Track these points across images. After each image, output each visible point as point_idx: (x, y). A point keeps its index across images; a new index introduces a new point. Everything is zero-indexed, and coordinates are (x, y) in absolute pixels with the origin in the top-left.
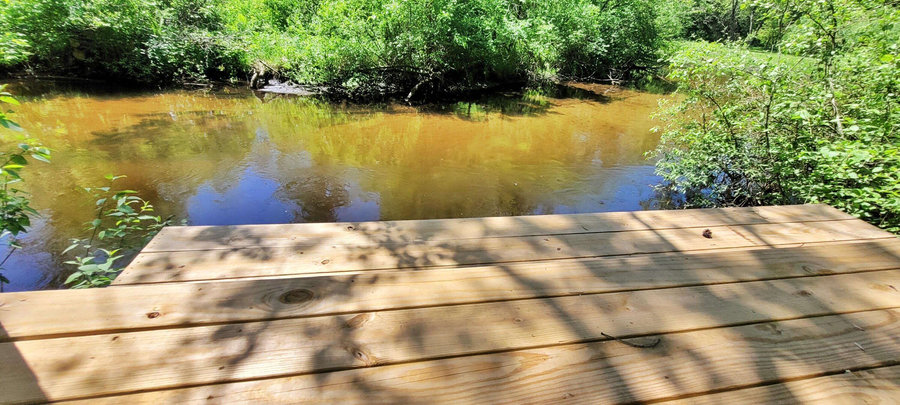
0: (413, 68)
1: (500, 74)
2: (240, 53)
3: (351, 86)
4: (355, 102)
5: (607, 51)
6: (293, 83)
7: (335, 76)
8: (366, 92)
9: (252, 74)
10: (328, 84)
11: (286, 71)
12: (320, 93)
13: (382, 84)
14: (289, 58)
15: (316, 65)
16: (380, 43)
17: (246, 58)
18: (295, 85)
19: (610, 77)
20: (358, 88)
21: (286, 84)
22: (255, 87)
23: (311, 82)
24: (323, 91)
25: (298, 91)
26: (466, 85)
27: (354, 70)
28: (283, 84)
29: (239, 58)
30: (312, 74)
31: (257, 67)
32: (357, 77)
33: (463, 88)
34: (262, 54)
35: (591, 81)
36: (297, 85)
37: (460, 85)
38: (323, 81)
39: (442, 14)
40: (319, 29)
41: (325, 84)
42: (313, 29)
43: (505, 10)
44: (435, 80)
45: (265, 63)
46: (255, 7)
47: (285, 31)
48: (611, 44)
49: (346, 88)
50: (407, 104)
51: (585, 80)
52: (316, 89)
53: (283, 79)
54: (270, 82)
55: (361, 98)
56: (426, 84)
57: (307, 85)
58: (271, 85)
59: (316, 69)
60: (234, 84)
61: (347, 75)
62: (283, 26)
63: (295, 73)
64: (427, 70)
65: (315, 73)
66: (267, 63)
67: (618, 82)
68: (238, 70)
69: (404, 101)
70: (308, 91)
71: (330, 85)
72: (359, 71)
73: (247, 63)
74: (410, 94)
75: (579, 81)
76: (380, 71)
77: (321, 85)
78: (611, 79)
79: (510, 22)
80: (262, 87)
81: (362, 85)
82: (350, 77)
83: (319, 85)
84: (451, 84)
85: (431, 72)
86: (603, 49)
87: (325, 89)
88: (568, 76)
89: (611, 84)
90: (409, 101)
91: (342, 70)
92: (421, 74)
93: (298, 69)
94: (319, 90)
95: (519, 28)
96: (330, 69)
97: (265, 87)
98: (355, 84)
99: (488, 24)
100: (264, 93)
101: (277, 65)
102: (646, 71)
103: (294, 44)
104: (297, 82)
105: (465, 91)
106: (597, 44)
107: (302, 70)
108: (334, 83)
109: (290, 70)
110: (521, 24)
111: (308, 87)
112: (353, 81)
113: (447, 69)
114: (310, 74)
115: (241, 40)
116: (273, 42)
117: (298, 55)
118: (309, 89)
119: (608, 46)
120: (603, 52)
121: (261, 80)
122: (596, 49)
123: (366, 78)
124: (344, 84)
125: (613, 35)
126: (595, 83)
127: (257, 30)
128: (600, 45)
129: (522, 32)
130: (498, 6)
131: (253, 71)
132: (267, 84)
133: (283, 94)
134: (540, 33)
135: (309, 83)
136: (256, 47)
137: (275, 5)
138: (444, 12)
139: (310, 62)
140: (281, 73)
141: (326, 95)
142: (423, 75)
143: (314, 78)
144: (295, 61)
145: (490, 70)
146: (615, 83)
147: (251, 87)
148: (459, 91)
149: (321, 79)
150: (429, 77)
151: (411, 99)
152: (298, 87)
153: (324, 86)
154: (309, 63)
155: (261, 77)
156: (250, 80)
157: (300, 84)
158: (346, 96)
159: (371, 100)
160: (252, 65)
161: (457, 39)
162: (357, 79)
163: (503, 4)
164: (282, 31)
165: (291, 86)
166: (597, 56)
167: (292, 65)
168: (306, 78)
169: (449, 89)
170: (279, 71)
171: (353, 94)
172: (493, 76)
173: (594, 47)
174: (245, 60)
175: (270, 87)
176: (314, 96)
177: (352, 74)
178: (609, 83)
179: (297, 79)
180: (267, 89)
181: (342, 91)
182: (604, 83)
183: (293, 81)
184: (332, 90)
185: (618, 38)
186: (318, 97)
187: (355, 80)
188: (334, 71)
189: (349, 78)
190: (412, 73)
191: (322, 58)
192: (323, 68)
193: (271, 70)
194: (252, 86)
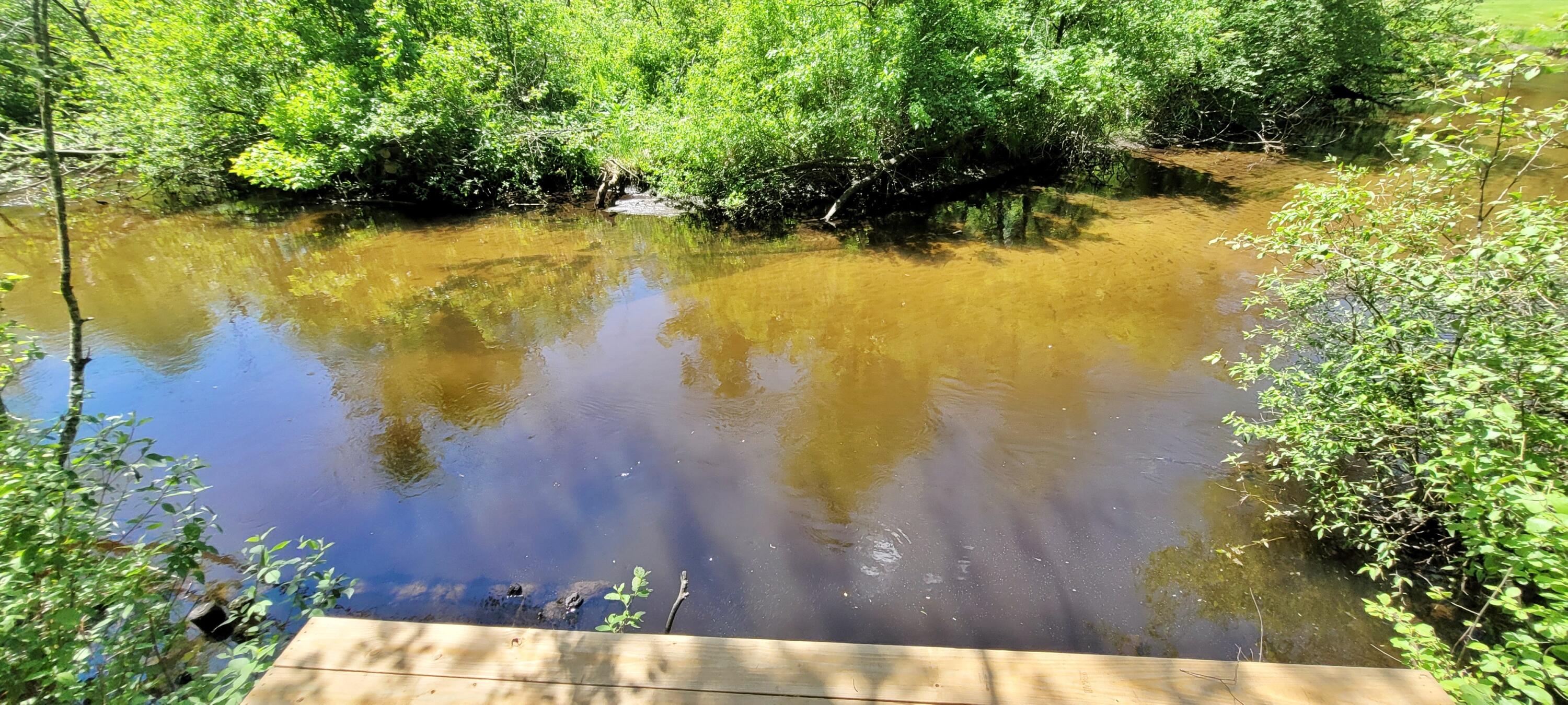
0: (842, 160)
2: (587, 149)
3: (730, 206)
5: (1255, 84)
9: (600, 182)
11: (649, 172)
12: (693, 210)
17: (595, 156)
18: (658, 196)
19: (1261, 137)
20: (743, 208)
21: (646, 195)
22: (601, 205)
24: (696, 208)
25: (661, 207)
26: (944, 177)
28: (642, 196)
29: (585, 156)
31: (608, 170)
32: (743, 186)
33: (935, 184)
34: (617, 146)
37: (932, 178)
41: (702, 194)
45: (620, 163)
48: (1265, 69)
51: (1202, 145)
52: (687, 204)
53: (643, 188)
54: (625, 193)
58: (626, 199)
60: (577, 198)
66: (623, 162)
67: (1278, 148)
68: (584, 173)
69: (822, 223)
73: (596, 163)
74: (833, 209)
75: (1188, 148)
78: (1264, 141)
79: (1032, 56)
80: (612, 203)
85: (876, 162)
86: (1248, 80)
87: (701, 202)
88: (1167, 135)
89: (1263, 151)
90: (831, 221)
92: (857, 166)
94: (692, 205)
95: (1049, 66)
97: (617, 203)
98: (737, 201)
100: (614, 213)
101: (637, 164)
106: (1234, 70)
109: (652, 174)
110: (1054, 58)
111: (678, 199)
112: (734, 198)
116: (634, 126)
118: (678, 204)
119: (1260, 72)
120: (1247, 86)
122: (1230, 82)
125: (1271, 51)
128: (1240, 73)
129: (1055, 73)
131: (602, 177)
132: (620, 197)
133: (640, 214)
134: (1090, 73)
135: (678, 195)
136: (609, 137)
140: (641, 177)
141: (701, 212)
143: (684, 188)
146: (1272, 150)
147: (596, 205)
149: (694, 187)
155: (612, 186)
156: (596, 192)
158: (727, 219)
160: (602, 166)
164: (649, 105)
165: (652, 199)
166: (1233, 95)
168: (673, 188)
169: (910, 188)
170: (639, 174)
171: (738, 215)
173: (1227, 77)
174: (594, 159)
175: (625, 202)
178: (1259, 149)
180: (619, 206)
182: (1248, 149)
183: (656, 189)
185: (1282, 56)
187: (737, 195)
193: (628, 174)
194: (597, 203)
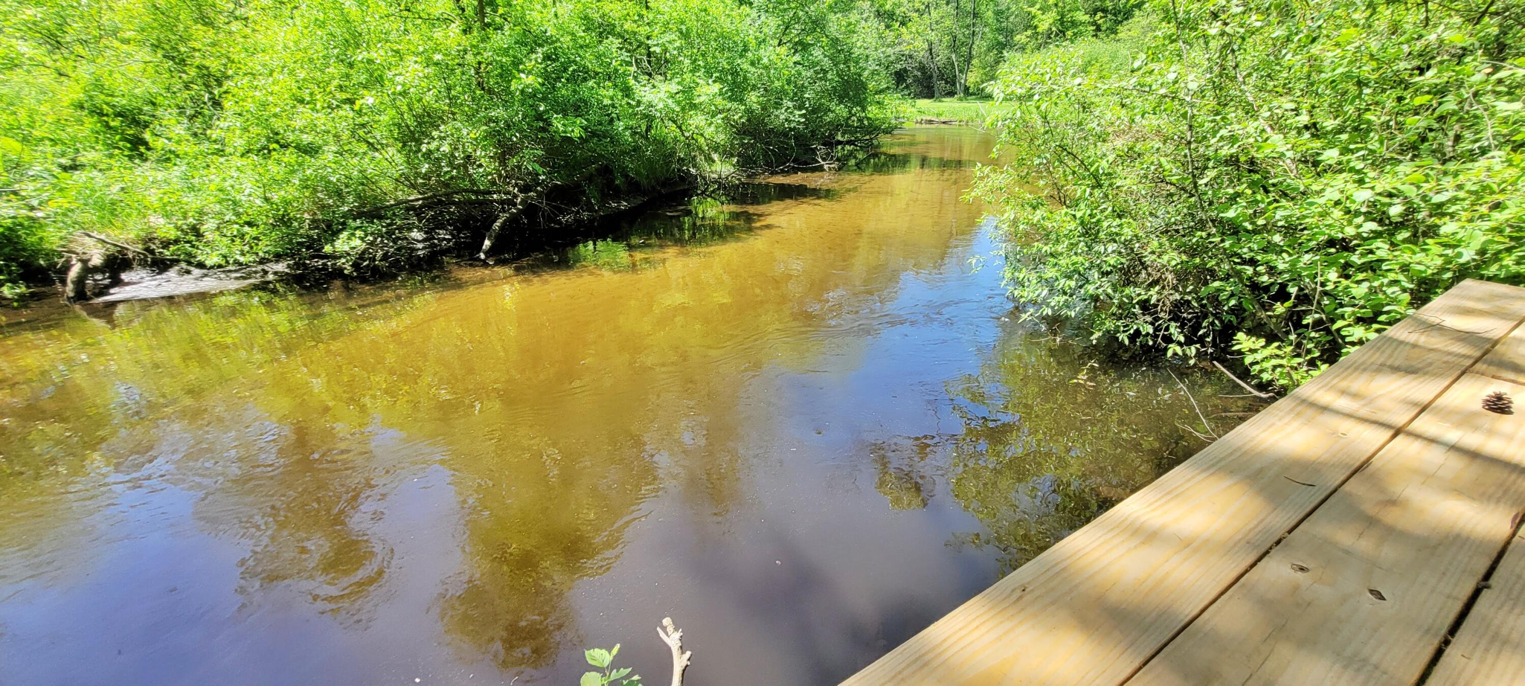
0: (476, 193)
1: (644, 182)
2: (21, 225)
3: (347, 248)
4: (364, 281)
5: (803, 120)
6: (192, 269)
7: (301, 236)
8: (385, 257)
9: (67, 267)
10: (287, 255)
11: (166, 244)
12: (271, 277)
13: (416, 234)
14: (167, 215)
15: (245, 218)
16: (394, 154)
17: (40, 234)
18: (197, 272)
19: (820, 160)
20: (363, 252)
21: (172, 273)
22: (81, 295)
23: (242, 259)
24: (275, 273)
25: (209, 284)
26: (590, 208)
27: (345, 216)
28: (164, 276)
29: (19, 237)
30: (238, 240)
31: (79, 250)
32: (356, 228)
33: (585, 215)
34: (89, 216)
35: (795, 171)
36: (205, 271)
37: (578, 211)
38: (273, 250)
39: (520, 79)
40: (239, 142)
41: (278, 257)
42: (221, 141)
43: (628, 68)
44: (530, 210)
45: (103, 237)
46: (50, 120)
47: (146, 160)
48: (807, 109)
49: (333, 257)
50: (485, 264)
51: (782, 171)
52: (256, 272)
53: (160, 265)
54: (125, 276)
55: (375, 270)
56: (513, 220)
57: (230, 268)
58: (128, 284)
59: (247, 229)
60: (17, 301)
61: (331, 230)
62: (137, 149)
63: (193, 246)
64: (508, 193)
65: (247, 238)
66: (108, 236)
67: (834, 166)
68: (21, 265)
69: (479, 259)
70: (236, 278)
71: (292, 256)
72: (360, 215)
73: (46, 246)
74: (487, 243)
75: (773, 173)
76: (410, 208)
77: (269, 261)
78: (822, 163)
79: (643, 88)
80: (103, 291)
81: (372, 243)
82: (340, 231)
83: (263, 261)
84: (562, 212)
85: (515, 196)
86: (797, 116)
87: (281, 267)
88: (752, 168)
89: (824, 170)
90: (487, 257)
91: (313, 221)
92: (495, 201)
93: (199, 235)
94: (266, 272)
95: (662, 95)
96: (284, 223)
97: (112, 291)
98: (356, 242)
99: (607, 94)
100: (113, 304)
101: (138, 236)
102: (856, 146)
103: (176, 183)
104: (201, 265)
105: (591, 220)
106: (786, 110)
107: (209, 236)
108: (299, 250)
109: (176, 241)
110: (663, 89)
111: (236, 271)
112: (349, 239)
113: (547, 186)
114: (233, 241)
115: (15, 193)
116: (115, 188)
117: (192, 202)
118: (238, 275)
119: (804, 111)
120: (799, 123)
121: (99, 277)
122: (786, 120)
123: (377, 226)
124: (328, 249)
125: (806, 96)
126: (802, 172)
127: (65, 169)
128: (791, 113)
129: (670, 101)
130: (614, 63)
131: (68, 261)
132: (117, 282)
133: (170, 298)
134: (702, 99)
135: (237, 262)
136: (67, 205)
137: (105, 106)
138: (522, 75)
139: (229, 216)
140: (152, 252)
141: (283, 278)
142: (502, 202)
143: (247, 248)
144: (185, 218)
145: (626, 176)
146: (830, 169)
147: (69, 298)
148: (579, 222)
149: (264, 247)
150: (515, 205)
151: (490, 253)
152: (206, 275)
153: (277, 262)
154: (227, 218)
155: (96, 270)
156: (63, 282)
157: (212, 267)
158: (338, 273)
159: (401, 269)
160: (63, 246)
161: (559, 126)
162: (359, 233)
163: (622, 58)
164: (137, 161)
165: (186, 276)
166: (790, 131)
167: (178, 228)
168: (224, 251)
169: (560, 223)
170: (148, 249)
171: (356, 266)
172: (634, 187)
173: (782, 117)
174: (41, 239)
175: (127, 288)
176: (256, 287)
177: (344, 224)
178: (820, 169)
179: (200, 258)
180: (117, 294)
181: (324, 264)
182: (814, 170)
183: (189, 263)
184: (297, 265)
185: (814, 99)
186: (263, 287)
187: (353, 235)
188: (296, 224)
189: (336, 233)
190: (480, 203)
191: (259, 202)
192: (265, 224)
193: (123, 251)
194: (71, 294)
